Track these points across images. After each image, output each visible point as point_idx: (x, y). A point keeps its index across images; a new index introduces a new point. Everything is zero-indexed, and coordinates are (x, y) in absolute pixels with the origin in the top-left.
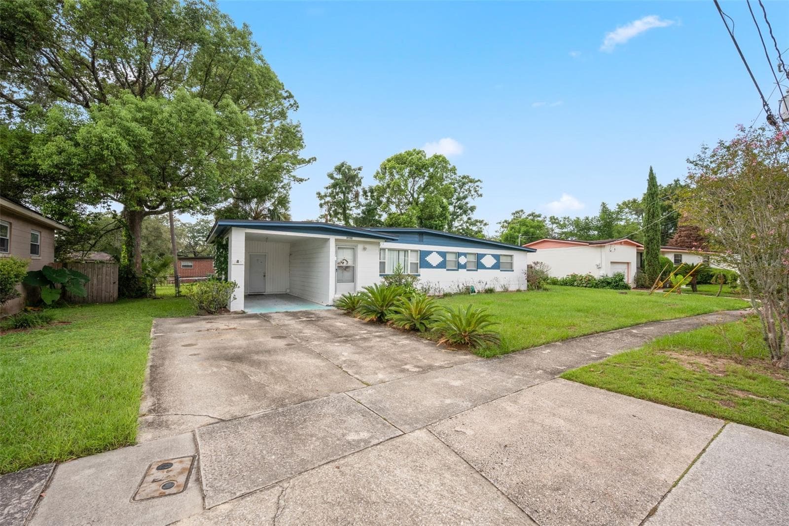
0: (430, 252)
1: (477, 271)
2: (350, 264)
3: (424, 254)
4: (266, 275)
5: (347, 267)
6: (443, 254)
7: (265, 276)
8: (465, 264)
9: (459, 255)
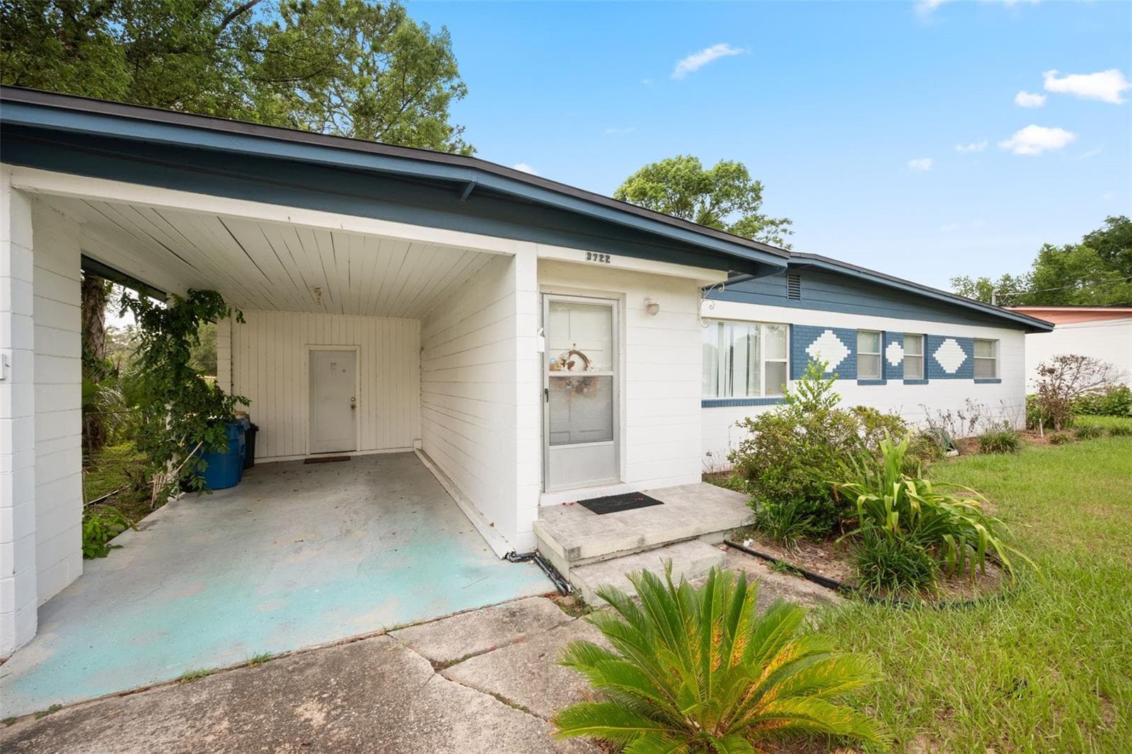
0: (816, 332)
1: (927, 383)
2: (597, 368)
3: (801, 337)
4: (358, 405)
5: (586, 382)
6: (848, 337)
7: (353, 407)
8: (901, 364)
9: (886, 338)
